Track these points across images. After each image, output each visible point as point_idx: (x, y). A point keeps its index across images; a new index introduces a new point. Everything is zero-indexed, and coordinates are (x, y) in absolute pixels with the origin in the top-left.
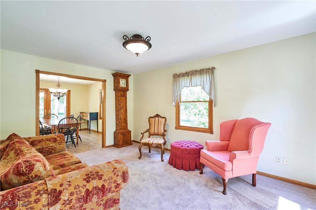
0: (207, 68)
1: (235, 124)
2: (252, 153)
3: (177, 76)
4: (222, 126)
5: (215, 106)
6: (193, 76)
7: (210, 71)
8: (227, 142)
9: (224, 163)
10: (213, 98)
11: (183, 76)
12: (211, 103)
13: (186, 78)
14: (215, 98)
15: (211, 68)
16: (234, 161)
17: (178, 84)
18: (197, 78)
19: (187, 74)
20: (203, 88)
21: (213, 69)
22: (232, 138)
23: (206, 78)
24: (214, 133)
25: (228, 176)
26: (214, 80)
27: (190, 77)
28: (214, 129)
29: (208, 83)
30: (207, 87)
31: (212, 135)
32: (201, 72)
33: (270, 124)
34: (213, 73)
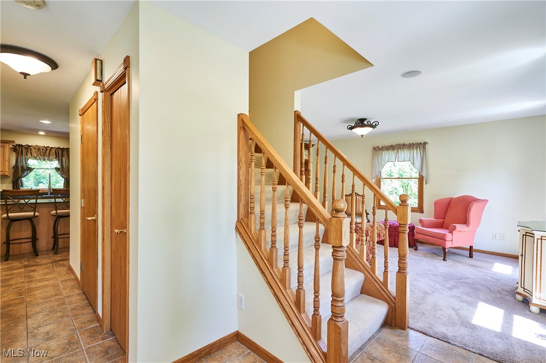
0: (419, 142)
1: (450, 202)
2: (470, 226)
3: (377, 150)
4: (436, 203)
5: (426, 183)
6: (400, 151)
7: (422, 146)
8: (442, 220)
9: (445, 234)
10: (424, 174)
11: (387, 149)
12: (421, 180)
13: (390, 151)
14: (427, 175)
15: (422, 143)
16: (454, 232)
17: (379, 159)
18: (406, 153)
19: (392, 148)
20: (413, 164)
21: (425, 143)
22: (447, 215)
23: (416, 154)
24: (424, 212)
25: (448, 245)
26: (426, 156)
27: (396, 152)
28: (425, 208)
29: (419, 158)
30: (418, 163)
31: (422, 214)
32: (411, 146)
33: (488, 201)
34: (424, 148)
